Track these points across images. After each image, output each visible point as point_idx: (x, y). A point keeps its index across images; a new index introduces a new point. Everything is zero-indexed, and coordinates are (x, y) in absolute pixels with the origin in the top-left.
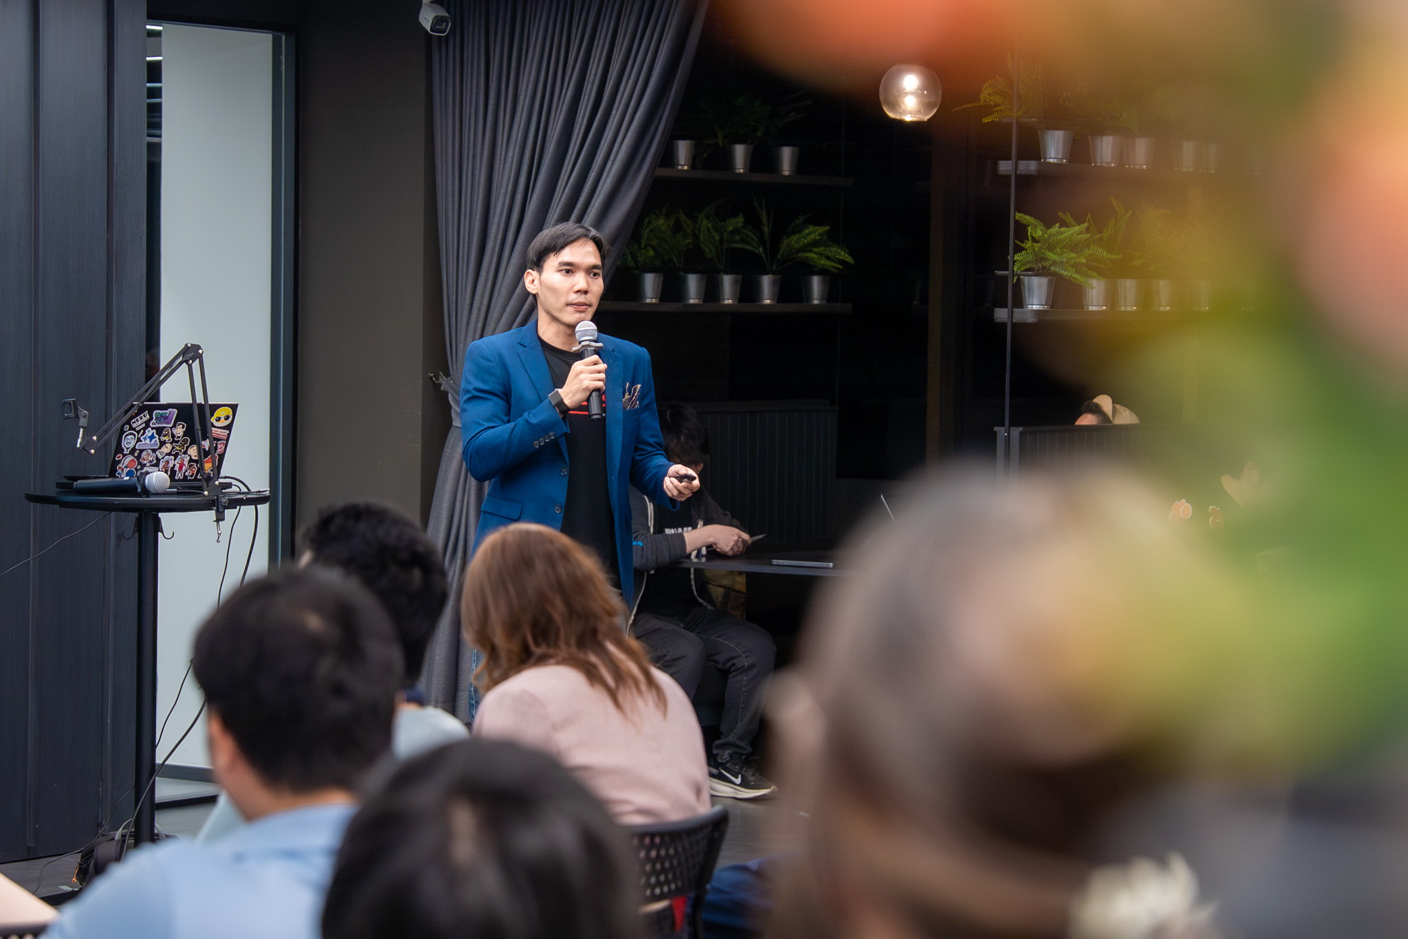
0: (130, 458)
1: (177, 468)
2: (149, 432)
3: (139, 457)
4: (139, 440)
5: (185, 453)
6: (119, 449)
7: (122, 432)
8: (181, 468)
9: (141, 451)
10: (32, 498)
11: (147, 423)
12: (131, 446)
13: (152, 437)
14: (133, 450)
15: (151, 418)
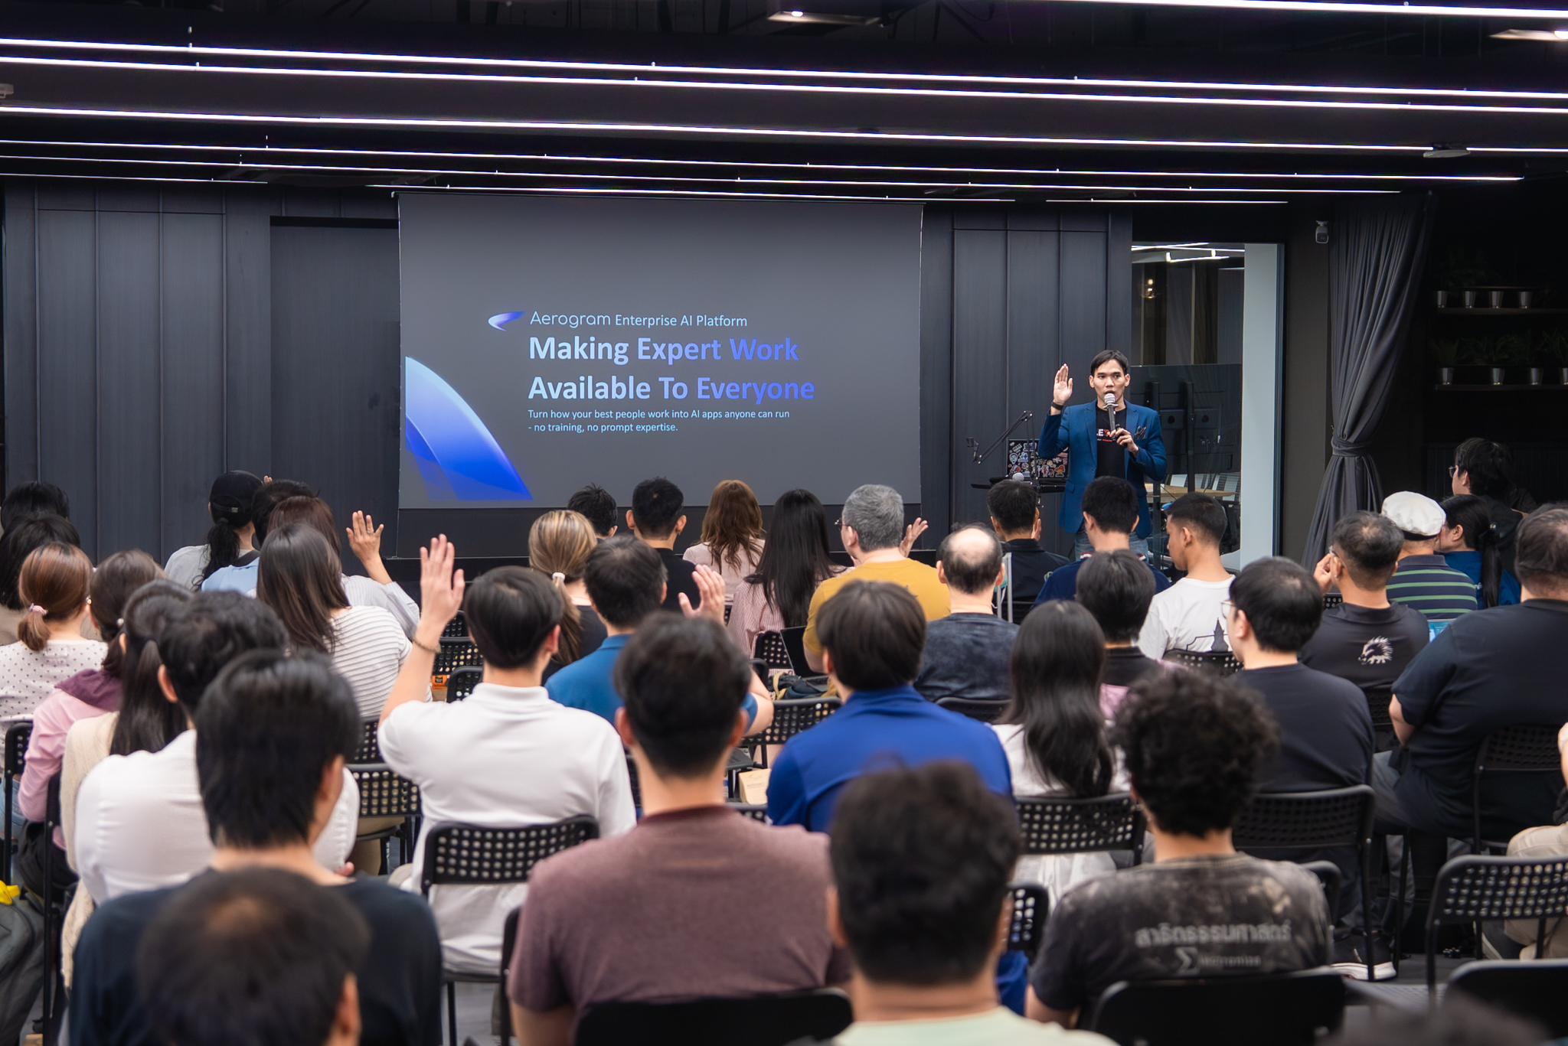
0: (1016, 466)
1: (1043, 471)
2: (1023, 454)
3: (1021, 466)
4: (1019, 458)
5: (1046, 464)
6: (1009, 462)
7: (1009, 454)
8: (1045, 472)
9: (1021, 463)
10: (974, 486)
11: (1022, 450)
12: (1016, 460)
13: (1025, 456)
14: (1017, 463)
15: (1023, 447)
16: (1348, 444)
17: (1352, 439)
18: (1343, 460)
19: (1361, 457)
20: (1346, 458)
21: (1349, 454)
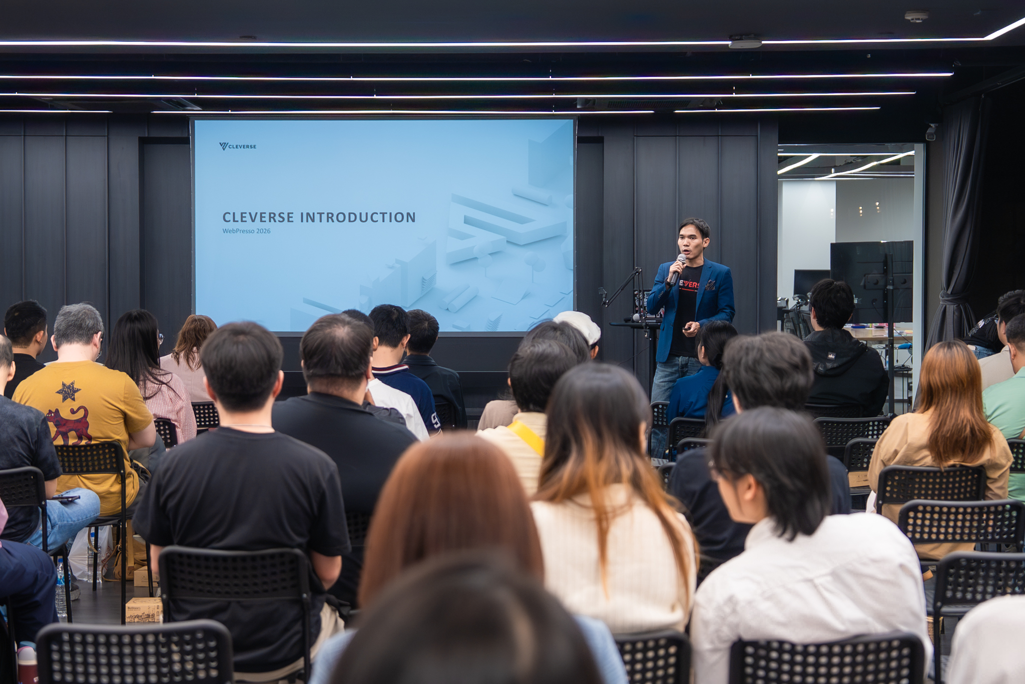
6: (636, 306)
16: (948, 296)
17: (949, 292)
18: (945, 307)
19: (959, 305)
20: (947, 306)
21: (950, 303)
